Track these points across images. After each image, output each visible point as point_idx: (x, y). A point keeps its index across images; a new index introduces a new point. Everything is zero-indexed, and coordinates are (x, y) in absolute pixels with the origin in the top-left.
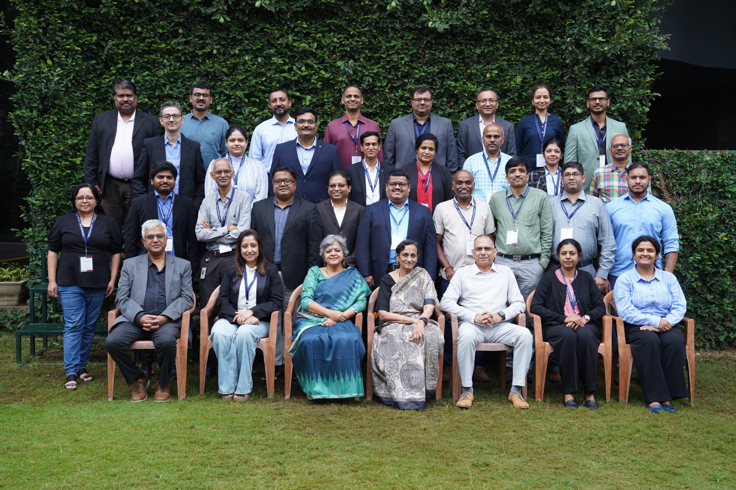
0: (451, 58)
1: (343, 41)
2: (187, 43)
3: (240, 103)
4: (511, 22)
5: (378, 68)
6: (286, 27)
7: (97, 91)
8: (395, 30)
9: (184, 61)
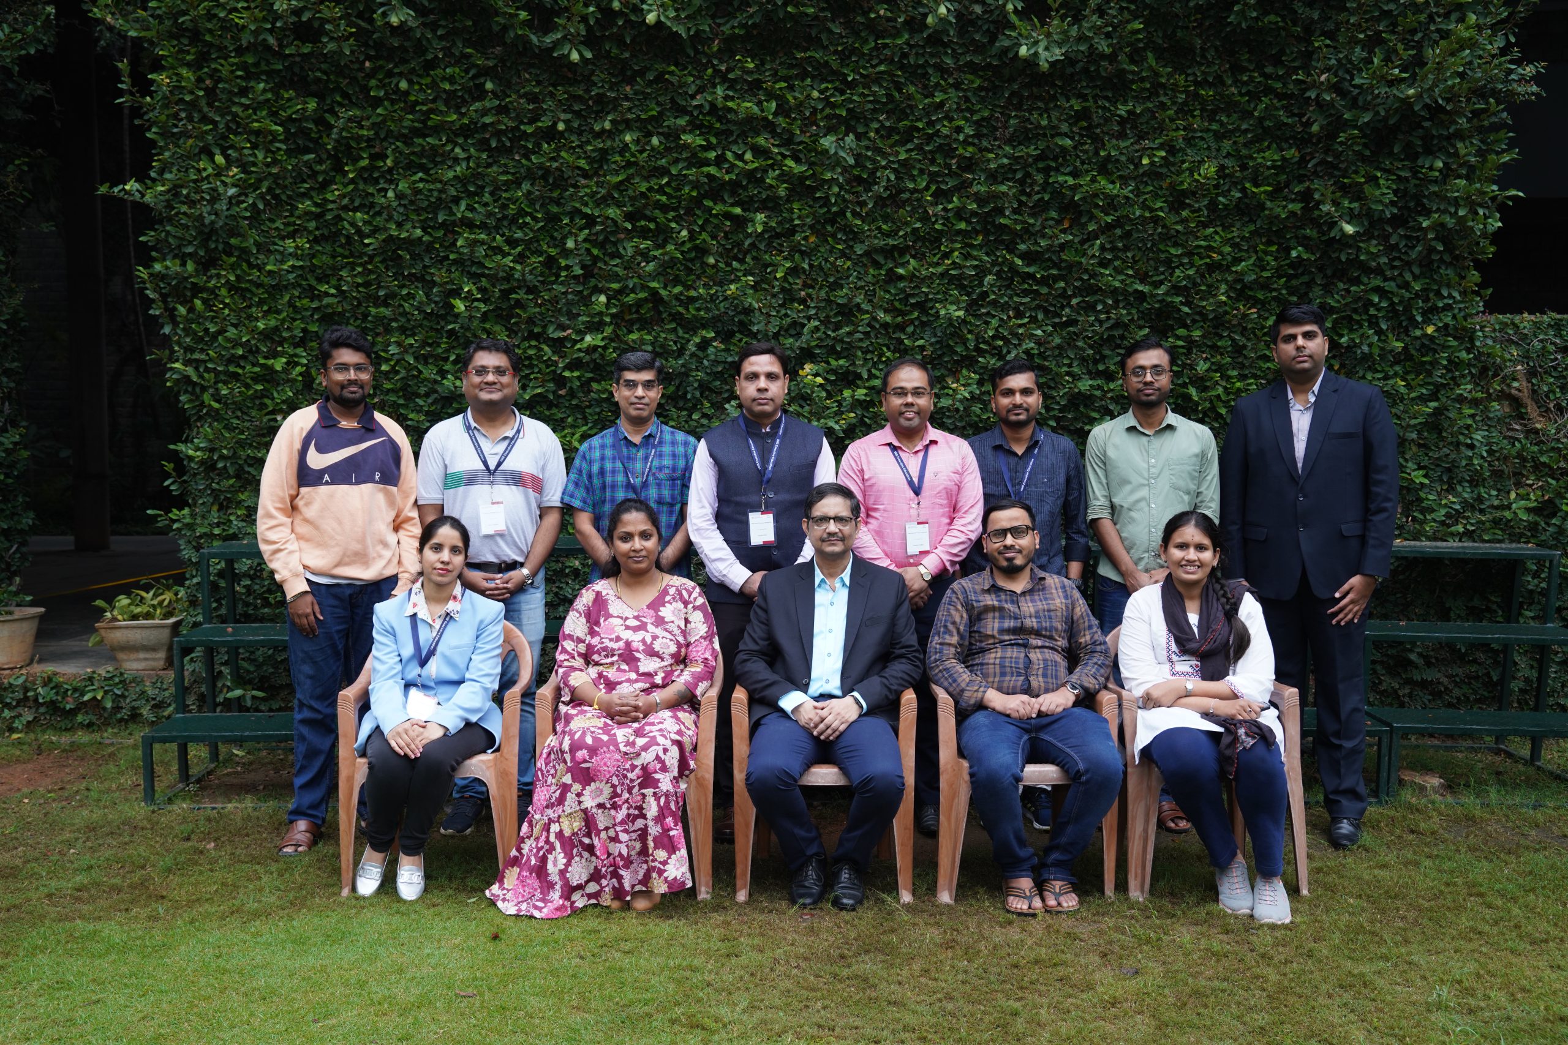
1: (832, 95)
2: (502, 110)
3: (615, 232)
4: (1191, 48)
5: (908, 151)
6: (710, 71)
7: (318, 217)
8: (943, 70)
9: (496, 149)
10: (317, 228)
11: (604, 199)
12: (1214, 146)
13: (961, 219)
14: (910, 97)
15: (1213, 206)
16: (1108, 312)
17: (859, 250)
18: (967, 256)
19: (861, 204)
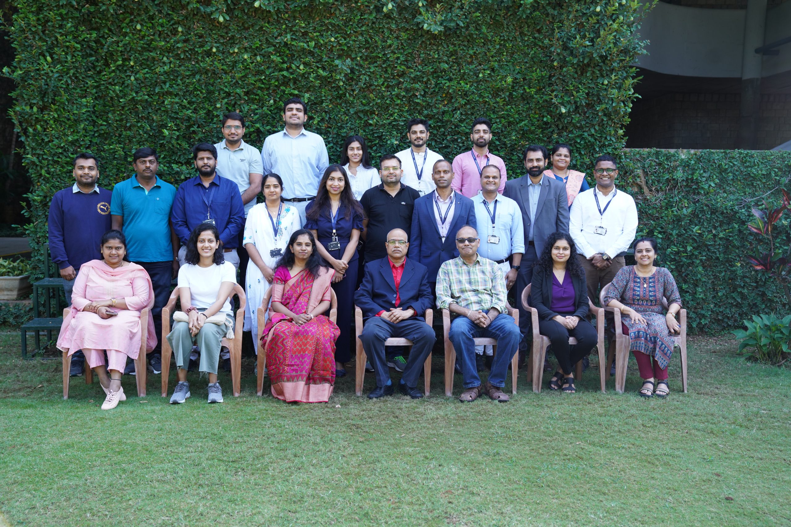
0: (445, 58)
1: (341, 40)
2: (186, 41)
3: (240, 100)
4: (502, 25)
5: (375, 67)
6: (284, 26)
7: (96, 87)
8: (391, 31)
9: (183, 59)
10: (96, 93)
11: (235, 84)
12: (512, 69)
13: (399, 99)
14: (376, 42)
15: (511, 96)
16: (463, 143)
17: (352, 111)
18: (400, 116)
19: (353, 91)
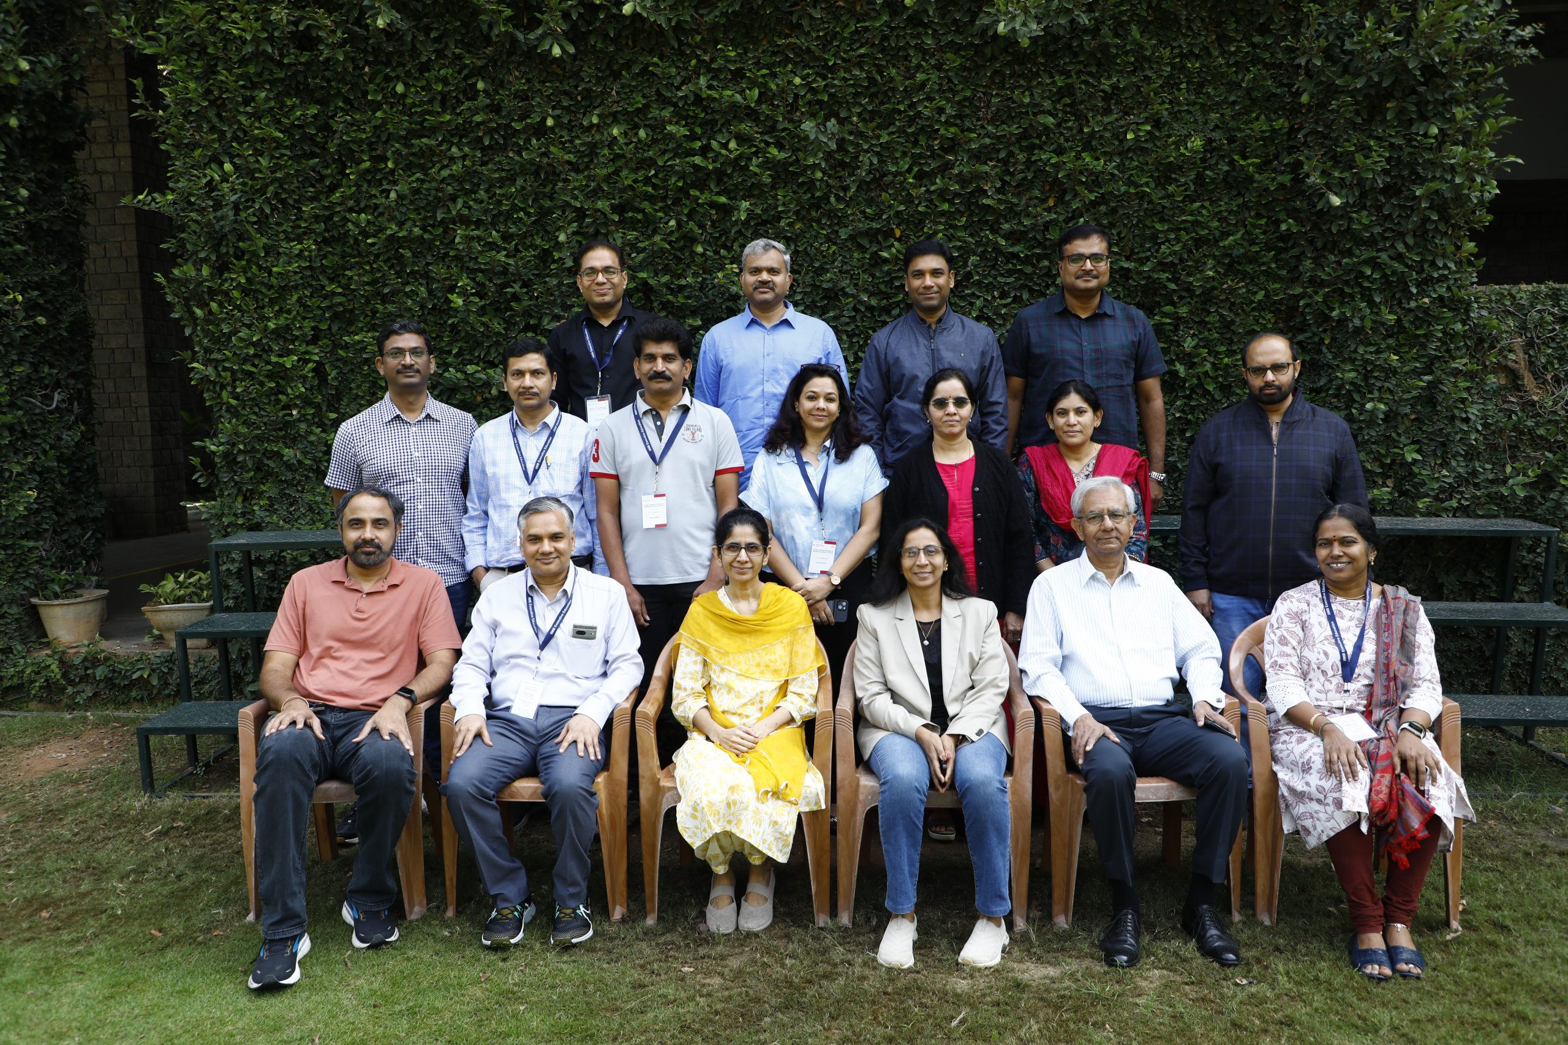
1: (814, 81)
2: (492, 108)
3: (607, 224)
5: (890, 134)
6: (694, 62)
7: (325, 219)
8: (924, 52)
9: (490, 147)
10: (327, 230)
11: (595, 192)
12: (1201, 119)
13: (945, 200)
14: (892, 79)
15: (1200, 179)
17: (843, 234)
18: (950, 238)
19: (845, 189)
